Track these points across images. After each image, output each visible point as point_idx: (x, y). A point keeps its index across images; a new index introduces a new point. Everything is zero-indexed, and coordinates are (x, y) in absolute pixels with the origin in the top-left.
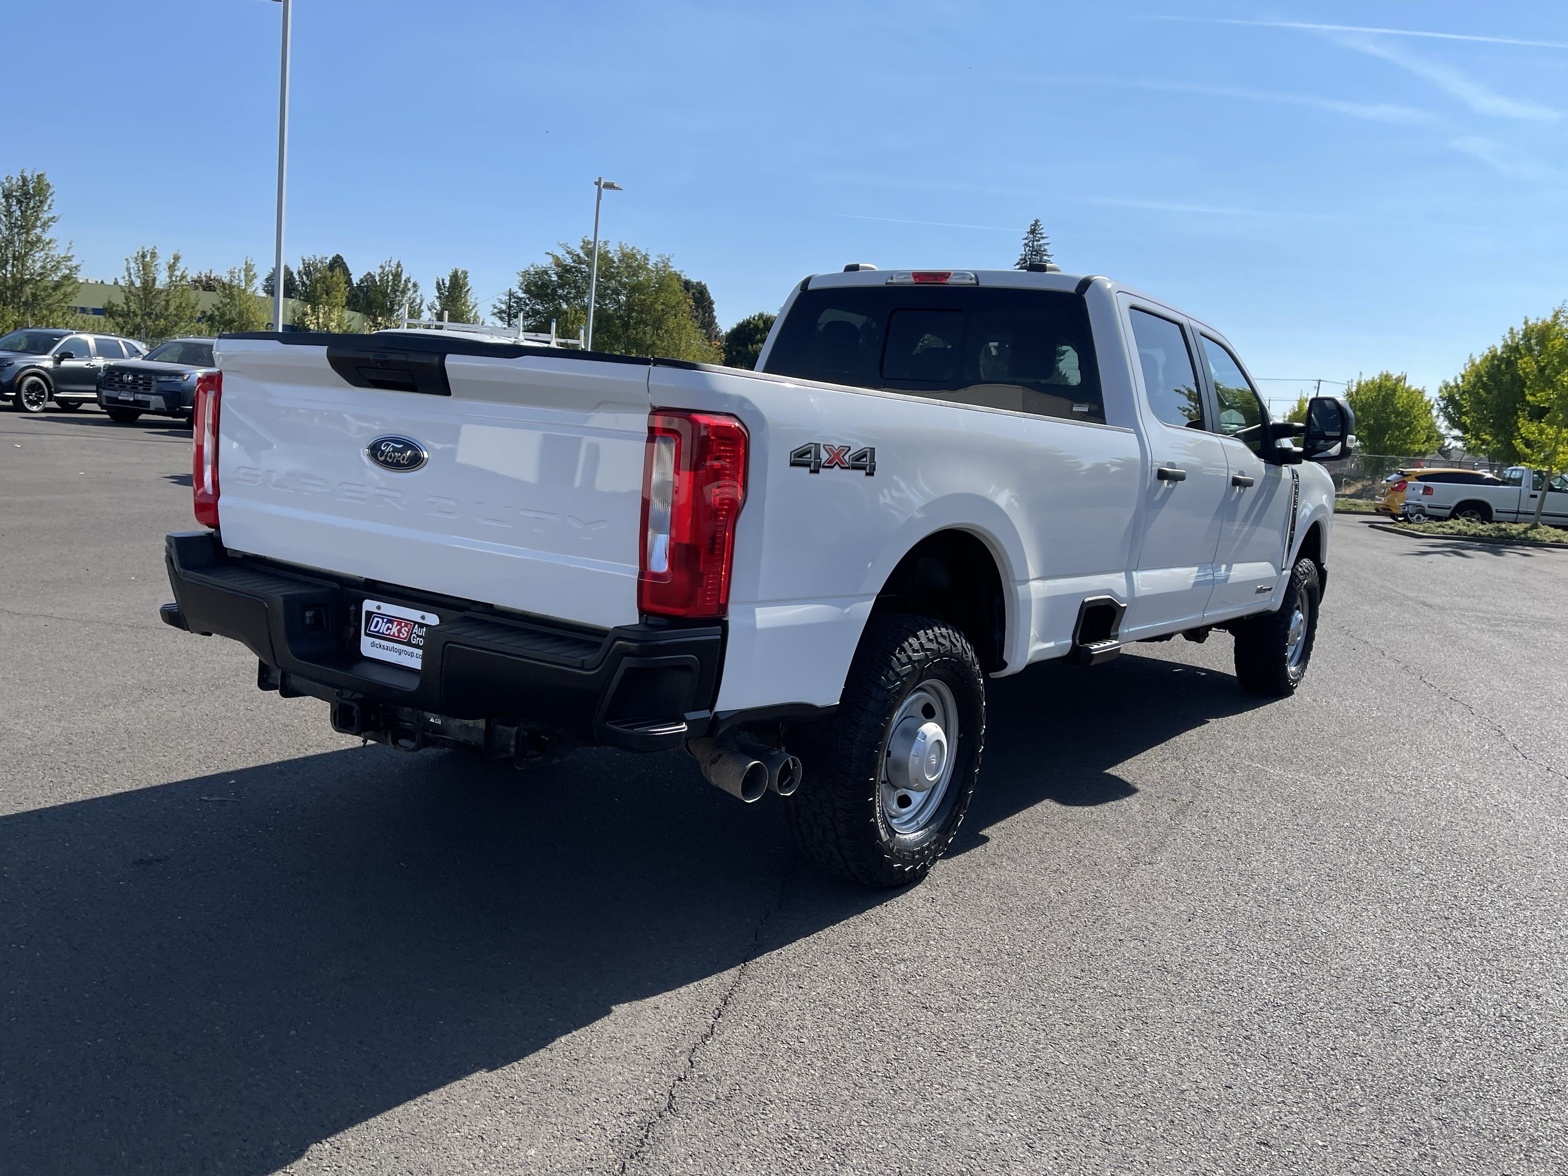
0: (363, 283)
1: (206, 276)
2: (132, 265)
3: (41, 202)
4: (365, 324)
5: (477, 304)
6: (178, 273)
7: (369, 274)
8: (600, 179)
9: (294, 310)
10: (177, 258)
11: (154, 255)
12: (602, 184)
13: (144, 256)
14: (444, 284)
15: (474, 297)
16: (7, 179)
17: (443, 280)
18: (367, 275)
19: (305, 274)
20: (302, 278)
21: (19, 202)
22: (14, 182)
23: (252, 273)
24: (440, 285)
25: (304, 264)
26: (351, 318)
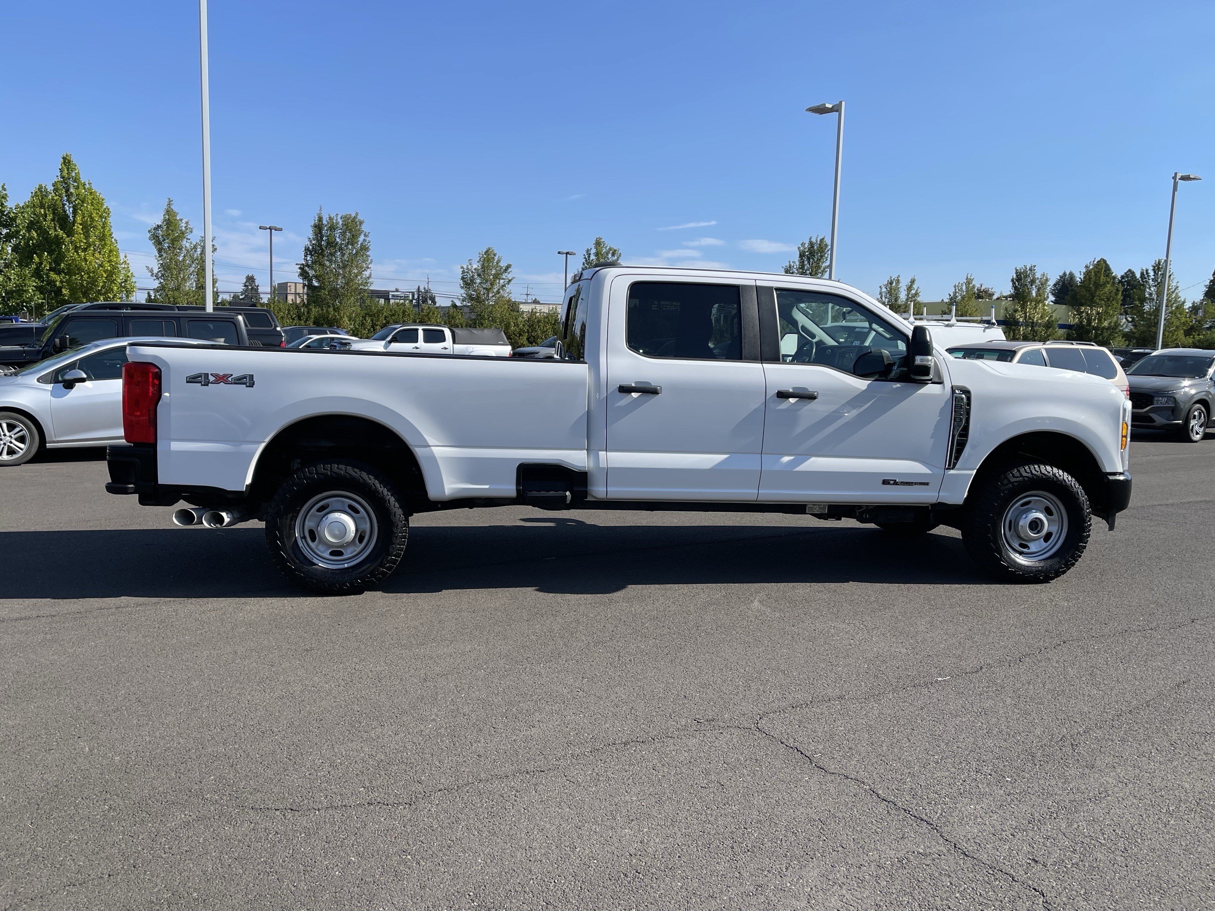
0: (1124, 279)
1: (978, 290)
2: (884, 290)
3: (822, 256)
4: (1070, 313)
5: (1177, 287)
6: (913, 292)
7: (1130, 270)
8: (1176, 174)
9: (1006, 308)
10: (913, 282)
11: (898, 281)
12: (1178, 177)
13: (891, 283)
14: (1147, 273)
15: (1175, 281)
16: (802, 245)
17: (1147, 270)
18: (1127, 272)
19: (1017, 280)
20: (1015, 284)
21: (809, 259)
22: (806, 246)
23: (971, 285)
24: (1144, 275)
25: (1016, 273)
26: (1054, 310)
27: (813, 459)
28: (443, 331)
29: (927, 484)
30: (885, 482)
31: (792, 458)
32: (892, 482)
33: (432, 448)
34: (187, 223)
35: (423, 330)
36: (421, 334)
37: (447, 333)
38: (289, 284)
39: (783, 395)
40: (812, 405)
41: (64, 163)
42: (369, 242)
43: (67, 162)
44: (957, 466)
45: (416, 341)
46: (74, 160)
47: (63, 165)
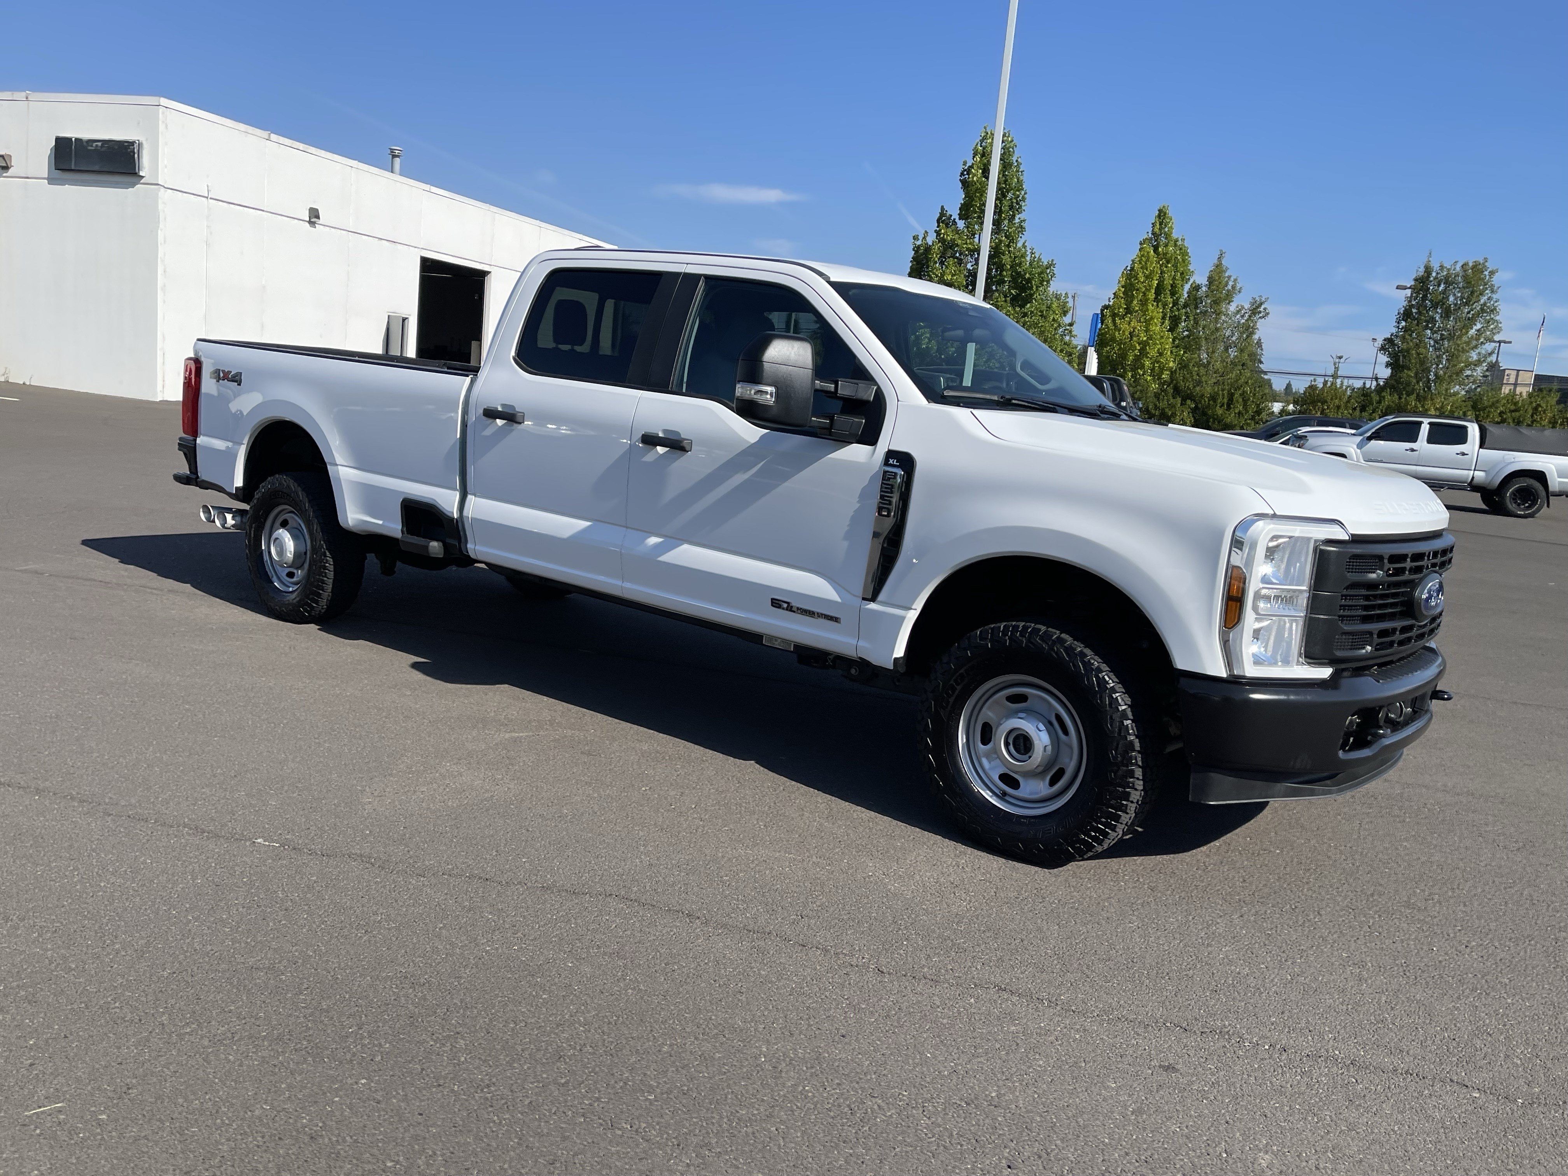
27: (685, 546)
28: (1465, 428)
29: (836, 620)
30: (776, 603)
31: (661, 540)
32: (785, 605)
33: (339, 467)
34: (1235, 280)
35: (1430, 423)
36: (1425, 429)
37: (1473, 430)
38: (1507, 372)
39: (650, 440)
40: (683, 462)
41: (1159, 216)
42: (1496, 302)
43: (1162, 215)
44: (881, 597)
45: (1414, 439)
46: (1170, 213)
47: (1157, 219)
